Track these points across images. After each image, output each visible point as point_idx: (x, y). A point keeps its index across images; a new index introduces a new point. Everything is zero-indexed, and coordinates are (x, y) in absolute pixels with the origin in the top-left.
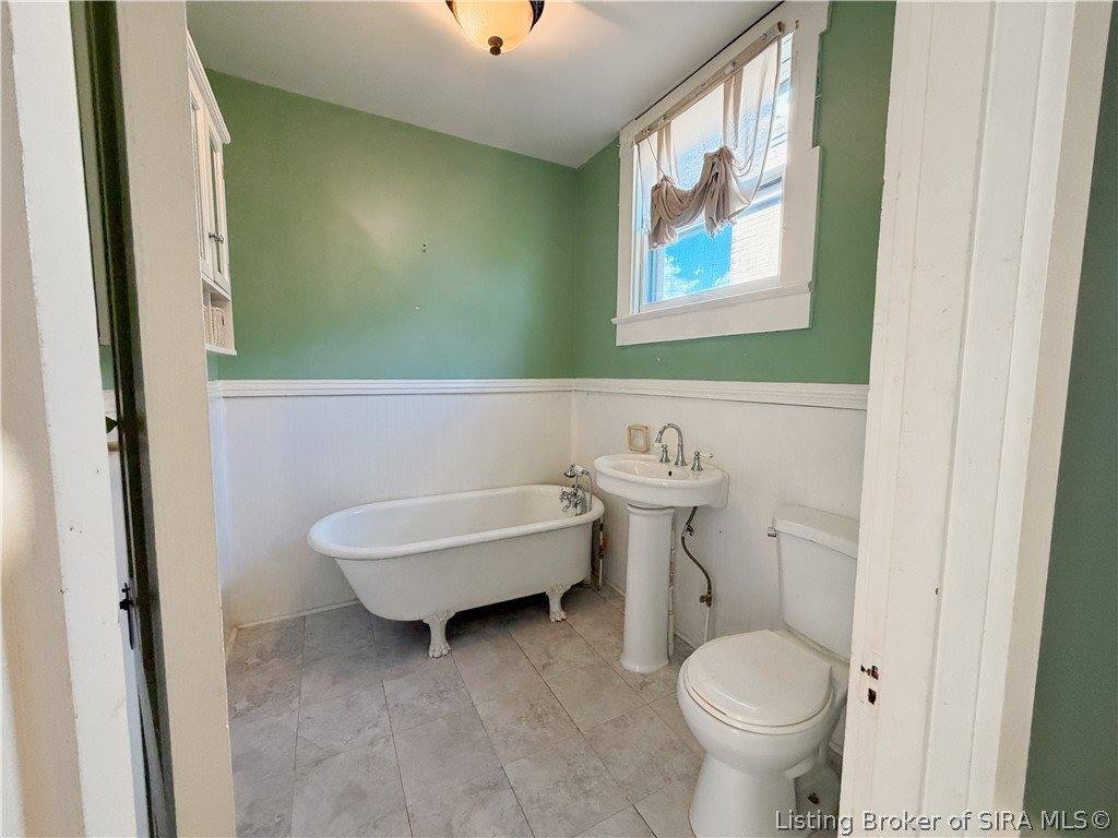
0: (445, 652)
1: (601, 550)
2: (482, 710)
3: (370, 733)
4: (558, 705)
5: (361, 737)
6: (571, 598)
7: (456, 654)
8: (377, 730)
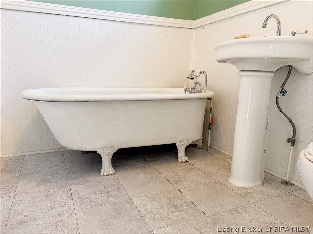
0: (111, 172)
1: (210, 125)
2: (136, 201)
3: (60, 210)
4: (188, 201)
5: (54, 211)
6: (191, 148)
7: (119, 175)
8: (64, 208)
